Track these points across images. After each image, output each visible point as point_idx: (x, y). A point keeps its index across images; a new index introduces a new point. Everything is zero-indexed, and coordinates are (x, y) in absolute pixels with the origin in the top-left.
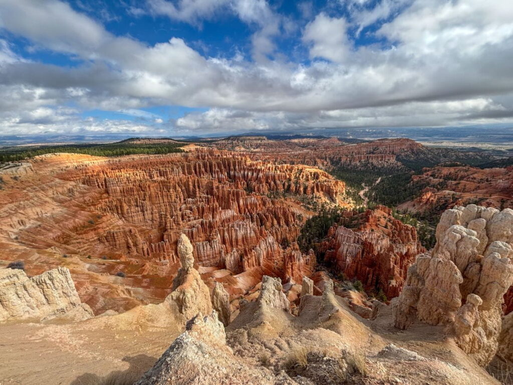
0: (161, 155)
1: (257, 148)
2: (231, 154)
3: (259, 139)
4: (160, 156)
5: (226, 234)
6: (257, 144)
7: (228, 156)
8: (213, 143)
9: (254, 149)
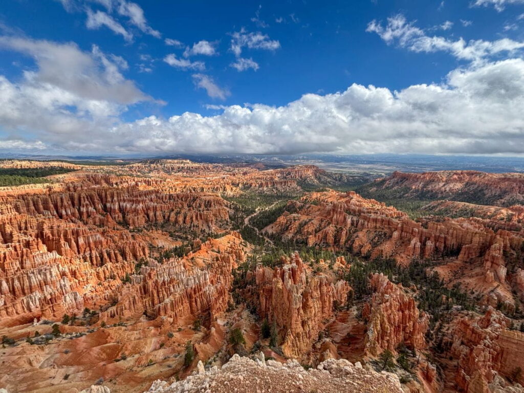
0: (9, 188)
1: (179, 171)
2: (134, 181)
3: (182, 163)
4: (7, 189)
5: (16, 283)
6: (179, 168)
7: (130, 183)
8: (127, 166)
9: (175, 173)
